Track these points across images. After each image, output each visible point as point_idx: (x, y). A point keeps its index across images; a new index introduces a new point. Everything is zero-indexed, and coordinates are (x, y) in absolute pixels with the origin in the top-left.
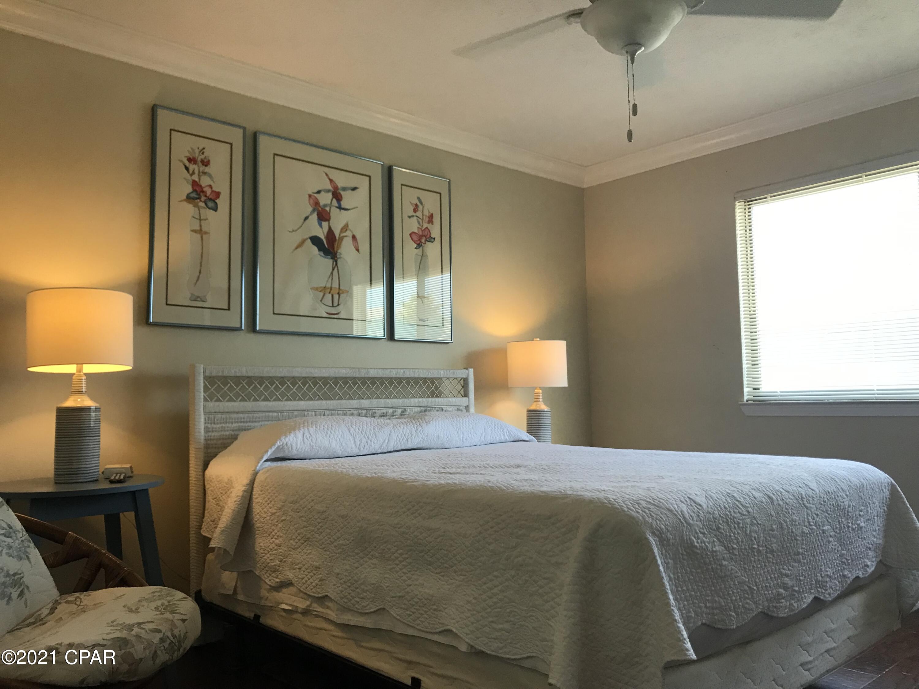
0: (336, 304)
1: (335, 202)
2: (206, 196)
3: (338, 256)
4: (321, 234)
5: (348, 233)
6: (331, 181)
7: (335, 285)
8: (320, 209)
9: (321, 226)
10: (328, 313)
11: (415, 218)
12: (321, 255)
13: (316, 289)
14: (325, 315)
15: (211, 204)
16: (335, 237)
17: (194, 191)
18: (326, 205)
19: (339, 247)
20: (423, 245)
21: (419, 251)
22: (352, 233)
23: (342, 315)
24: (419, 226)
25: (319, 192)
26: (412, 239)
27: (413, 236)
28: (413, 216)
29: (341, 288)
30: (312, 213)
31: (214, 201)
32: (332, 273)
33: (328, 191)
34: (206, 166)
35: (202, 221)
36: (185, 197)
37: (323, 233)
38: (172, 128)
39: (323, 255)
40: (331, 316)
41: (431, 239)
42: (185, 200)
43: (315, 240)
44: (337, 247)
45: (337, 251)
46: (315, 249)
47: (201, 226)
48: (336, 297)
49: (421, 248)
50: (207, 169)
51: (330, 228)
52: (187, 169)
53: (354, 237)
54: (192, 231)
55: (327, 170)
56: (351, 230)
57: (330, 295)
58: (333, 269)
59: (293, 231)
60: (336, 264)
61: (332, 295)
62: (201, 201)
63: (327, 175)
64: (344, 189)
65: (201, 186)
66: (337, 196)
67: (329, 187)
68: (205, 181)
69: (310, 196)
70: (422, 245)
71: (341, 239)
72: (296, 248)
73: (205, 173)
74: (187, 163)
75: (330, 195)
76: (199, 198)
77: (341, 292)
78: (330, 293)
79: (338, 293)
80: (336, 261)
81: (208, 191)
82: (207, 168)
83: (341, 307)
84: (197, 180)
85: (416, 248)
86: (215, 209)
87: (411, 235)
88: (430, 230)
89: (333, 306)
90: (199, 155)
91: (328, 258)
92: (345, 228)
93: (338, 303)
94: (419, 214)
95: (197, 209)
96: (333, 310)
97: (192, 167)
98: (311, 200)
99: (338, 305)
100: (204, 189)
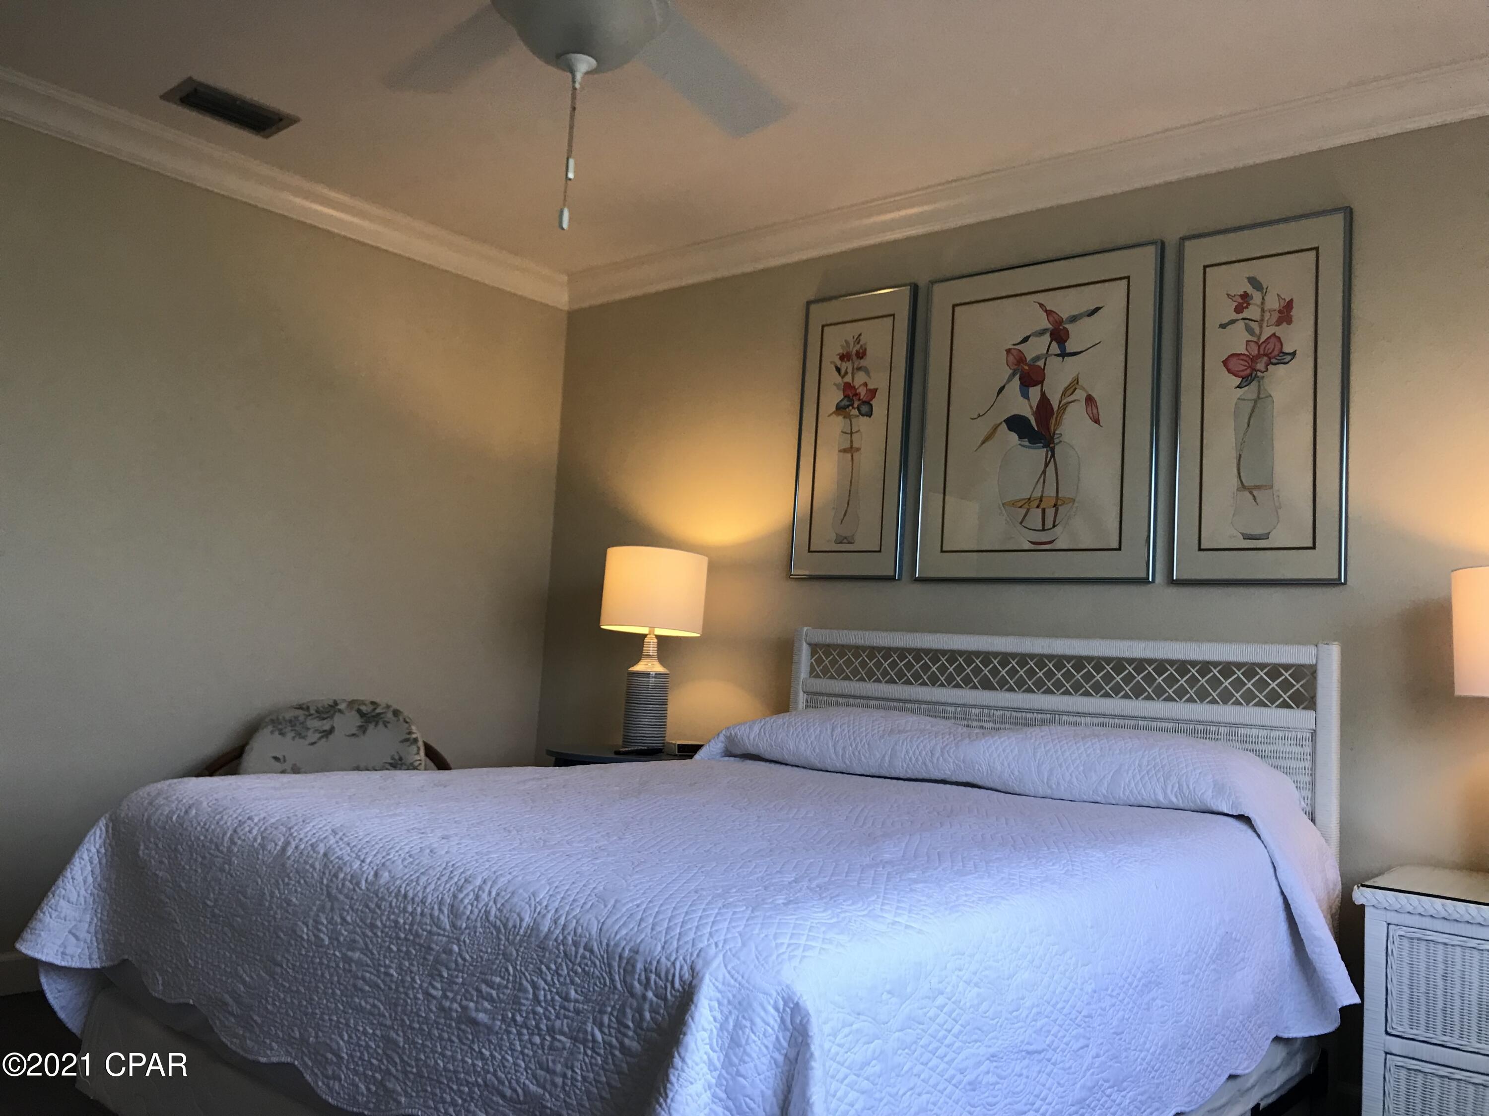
0: (1049, 523)
1: (1055, 348)
2: (859, 400)
3: (1056, 441)
4: (1025, 408)
5: (1080, 395)
6: (1049, 313)
7: (1051, 492)
8: (1026, 368)
9: (1025, 395)
10: (1031, 542)
11: (1241, 324)
12: (1024, 446)
13: (1013, 504)
14: (1027, 546)
15: (864, 409)
16: (1052, 409)
17: (846, 396)
18: (1038, 358)
19: (1058, 424)
20: (1259, 374)
21: (1250, 391)
22: (1086, 391)
23: (1059, 545)
24: (1250, 338)
25: (1025, 340)
26: (1229, 371)
27: (1232, 364)
28: (1233, 322)
29: (1060, 495)
30: (1009, 380)
31: (868, 403)
32: (1044, 472)
33: (1042, 333)
34: (862, 358)
35: (854, 435)
36: (834, 409)
37: (1031, 407)
38: (824, 323)
39: (1027, 444)
40: (1038, 547)
41: (1283, 357)
42: (834, 413)
43: (1016, 424)
44: (1055, 425)
45: (1054, 433)
46: (1014, 437)
47: (851, 442)
48: (1050, 513)
49: (1254, 384)
50: (863, 363)
51: (1043, 394)
52: (838, 370)
53: (1090, 399)
54: (840, 451)
55: (1040, 297)
56: (1083, 389)
57: (1039, 511)
58: (1047, 465)
59: (979, 416)
60: (1053, 456)
61: (1044, 511)
62: (853, 408)
63: (1041, 305)
64: (1074, 319)
65: (854, 387)
66: (1059, 335)
67: (1045, 324)
68: (860, 379)
69: (1008, 351)
70: (1256, 376)
71: (1063, 408)
72: (983, 442)
73: (859, 369)
74: (839, 363)
75: (1047, 338)
76: (852, 405)
77: (1059, 502)
78: (1038, 507)
79: (1055, 506)
80: (1053, 451)
81: (862, 391)
82: (862, 361)
83: (1058, 529)
84: (850, 381)
85: (1239, 387)
86: (869, 415)
87: (1225, 363)
88: (1282, 340)
89: (1044, 530)
90: (854, 346)
91: (1038, 448)
92: (1074, 386)
93: (1054, 522)
94: (1253, 312)
95: (848, 421)
96: (1043, 537)
97: (844, 366)
98: (1011, 358)
99: (1054, 526)
100: (858, 391)
